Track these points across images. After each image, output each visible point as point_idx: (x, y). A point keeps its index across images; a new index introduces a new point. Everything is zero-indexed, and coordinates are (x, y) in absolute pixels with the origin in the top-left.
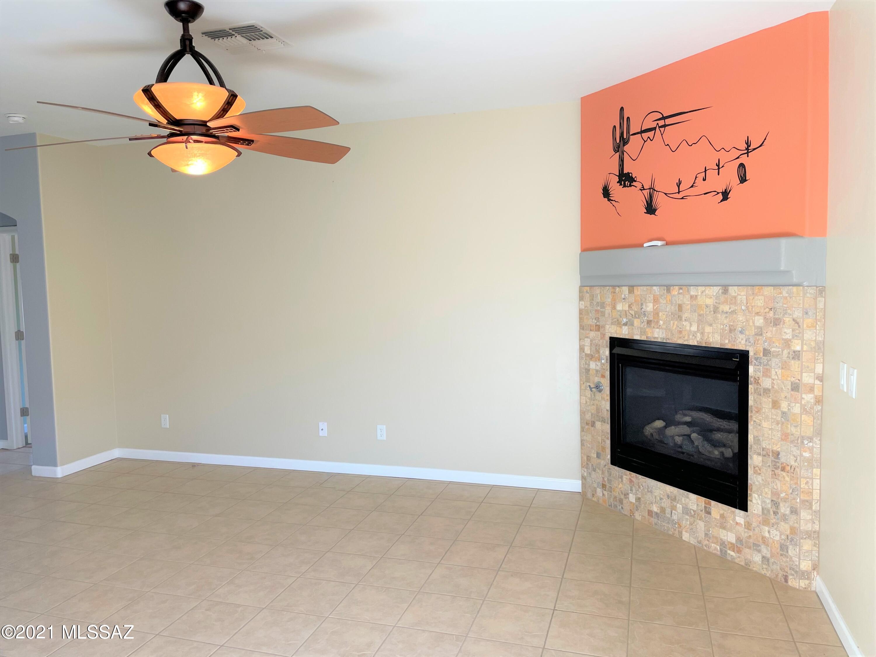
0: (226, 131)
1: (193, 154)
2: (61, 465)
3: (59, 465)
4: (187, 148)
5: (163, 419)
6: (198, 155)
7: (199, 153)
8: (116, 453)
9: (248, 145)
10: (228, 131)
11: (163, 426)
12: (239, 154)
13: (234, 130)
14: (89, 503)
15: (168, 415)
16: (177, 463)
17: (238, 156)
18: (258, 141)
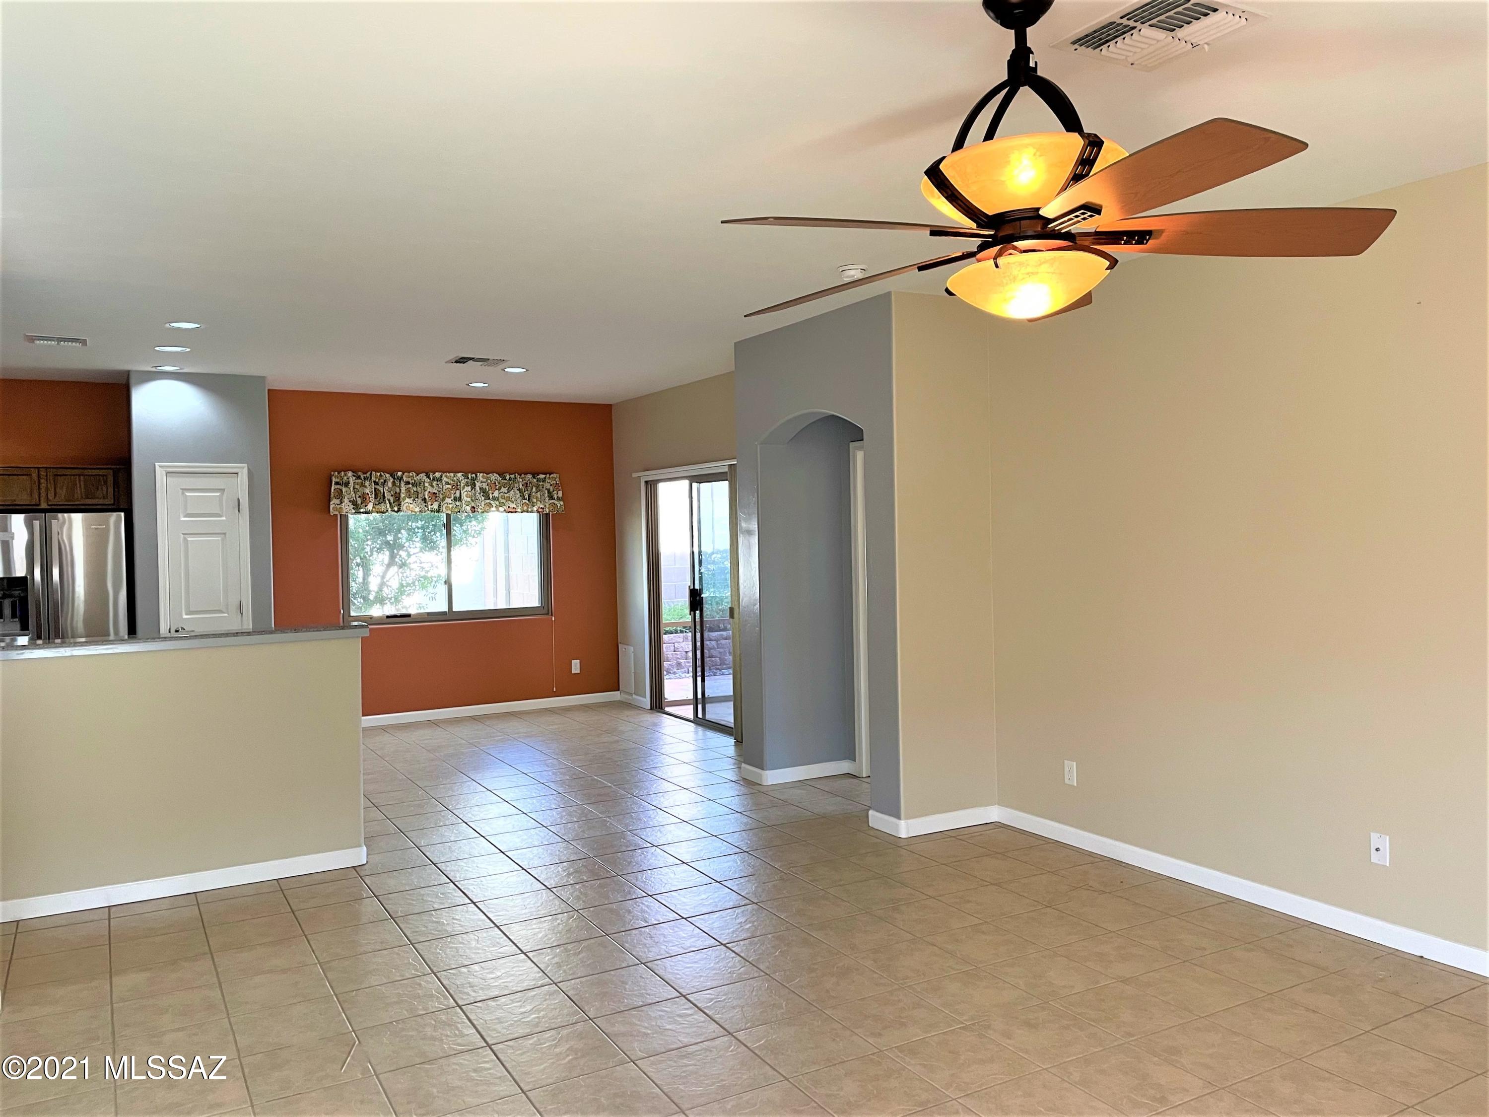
0: (1076, 219)
1: (1011, 277)
2: (907, 818)
3: (903, 815)
4: (997, 266)
5: (1067, 769)
6: (1020, 277)
7: (1023, 274)
8: (994, 814)
9: (1138, 243)
10: (1079, 219)
11: (1067, 781)
12: (1113, 263)
13: (1089, 214)
14: (927, 895)
15: (1075, 763)
16: (1087, 853)
17: (1110, 267)
18: (1161, 232)
